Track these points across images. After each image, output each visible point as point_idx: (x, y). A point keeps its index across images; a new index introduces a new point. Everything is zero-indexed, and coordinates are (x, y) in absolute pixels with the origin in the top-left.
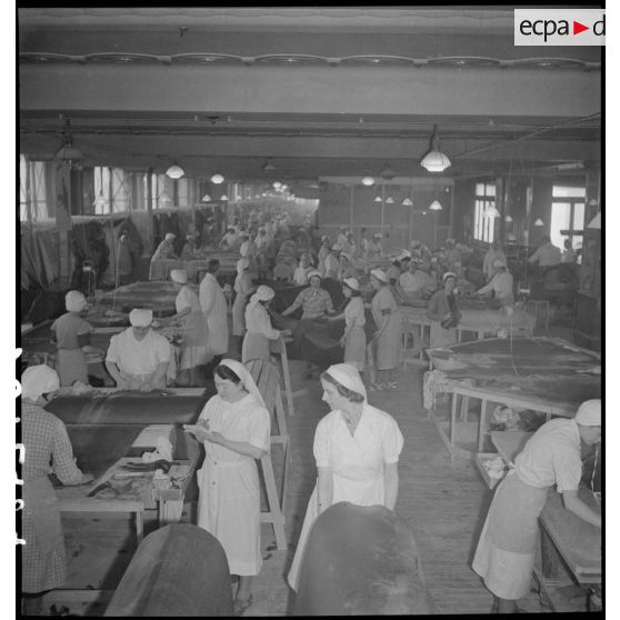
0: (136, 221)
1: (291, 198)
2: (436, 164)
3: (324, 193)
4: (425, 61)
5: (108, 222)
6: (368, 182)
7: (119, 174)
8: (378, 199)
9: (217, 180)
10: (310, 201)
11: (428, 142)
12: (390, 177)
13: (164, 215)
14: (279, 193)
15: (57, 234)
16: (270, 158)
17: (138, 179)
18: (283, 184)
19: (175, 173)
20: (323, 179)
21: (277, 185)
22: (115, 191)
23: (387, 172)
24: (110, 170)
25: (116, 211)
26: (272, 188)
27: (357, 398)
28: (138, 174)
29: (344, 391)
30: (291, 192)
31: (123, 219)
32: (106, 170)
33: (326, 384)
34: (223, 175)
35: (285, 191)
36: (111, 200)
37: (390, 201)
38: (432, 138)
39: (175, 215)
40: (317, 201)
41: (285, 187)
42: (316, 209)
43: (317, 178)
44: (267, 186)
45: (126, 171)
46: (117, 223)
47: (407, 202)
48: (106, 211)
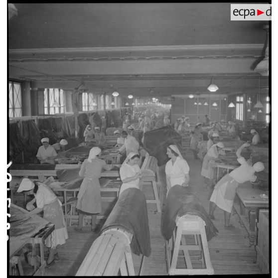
0: (99, 114)
1: (160, 104)
2: (213, 89)
3: (173, 101)
4: (203, 57)
5: (89, 114)
6: (191, 96)
7: (91, 95)
8: (196, 104)
9: (130, 97)
10: (167, 105)
11: (210, 80)
12: (199, 94)
13: (109, 111)
14: (154, 102)
15: (74, 117)
16: (152, 88)
17: (99, 98)
18: (156, 98)
19: (116, 94)
20: (173, 96)
21: (154, 99)
22: (90, 102)
23: (197, 92)
24: (88, 94)
25: (90, 110)
26: (151, 100)
27: (177, 155)
28: (99, 95)
29: (173, 152)
30: (160, 101)
31: (94, 113)
32: (86, 94)
33: (168, 149)
34: (133, 95)
35: (157, 101)
36: (88, 106)
37: (200, 104)
38: (212, 79)
39: (113, 111)
40: (171, 105)
41: (157, 100)
42: (170, 108)
43: (170, 96)
44: (149, 99)
45: (94, 94)
46: (92, 114)
47: (206, 104)
48: (87, 110)
